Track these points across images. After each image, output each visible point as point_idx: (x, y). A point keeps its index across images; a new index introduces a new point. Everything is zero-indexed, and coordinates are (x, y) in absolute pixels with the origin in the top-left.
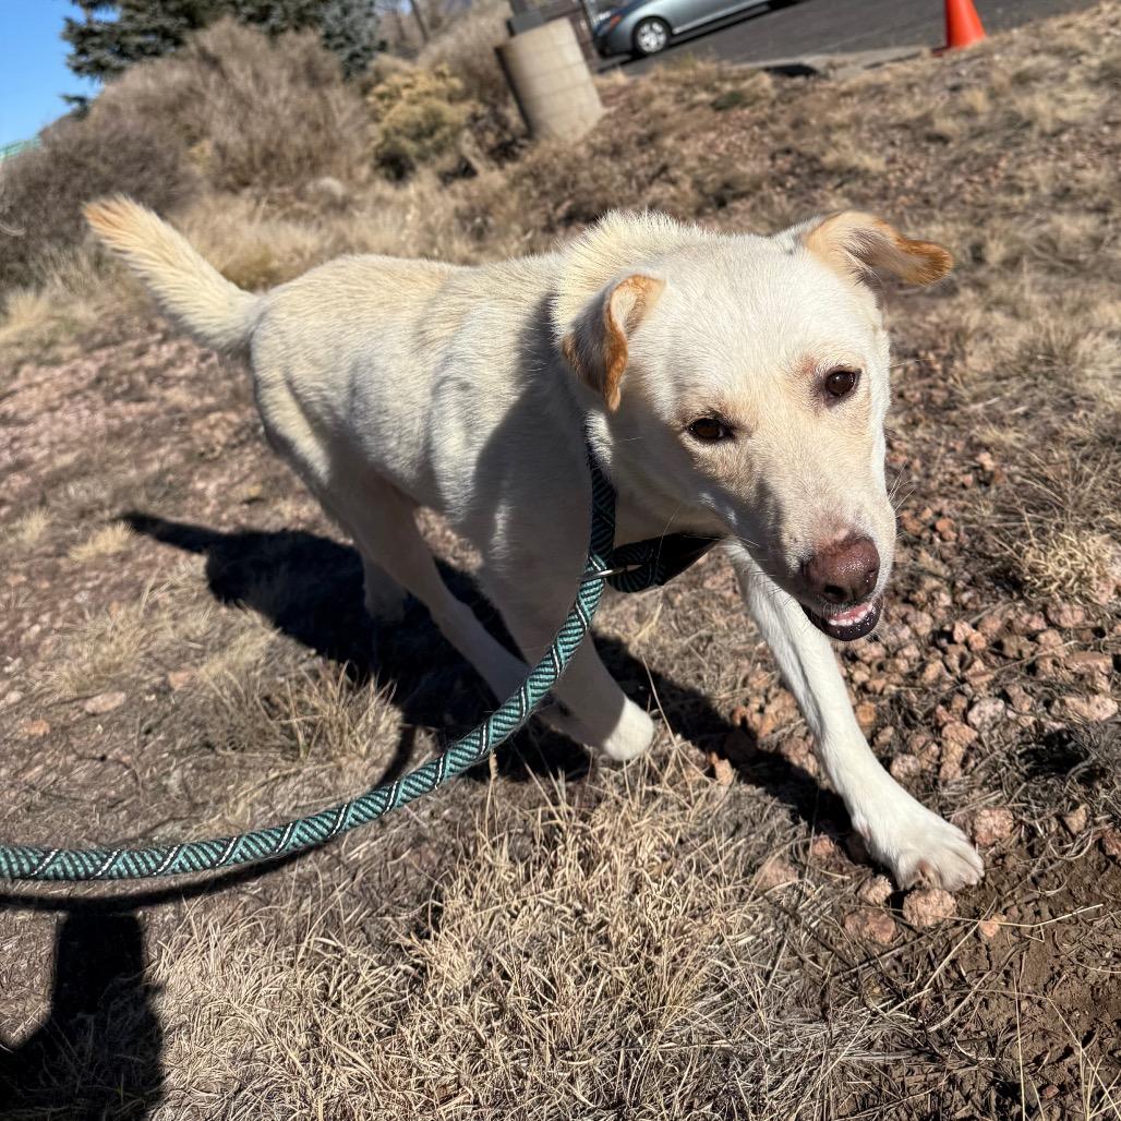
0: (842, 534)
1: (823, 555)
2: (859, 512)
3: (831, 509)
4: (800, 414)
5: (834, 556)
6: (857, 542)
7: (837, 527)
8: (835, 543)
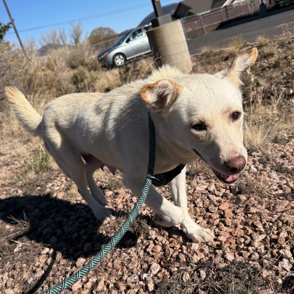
0: (237, 155)
1: (232, 160)
2: (241, 150)
3: (234, 149)
4: (226, 124)
5: (235, 160)
6: (241, 157)
7: (236, 153)
8: (236, 157)
